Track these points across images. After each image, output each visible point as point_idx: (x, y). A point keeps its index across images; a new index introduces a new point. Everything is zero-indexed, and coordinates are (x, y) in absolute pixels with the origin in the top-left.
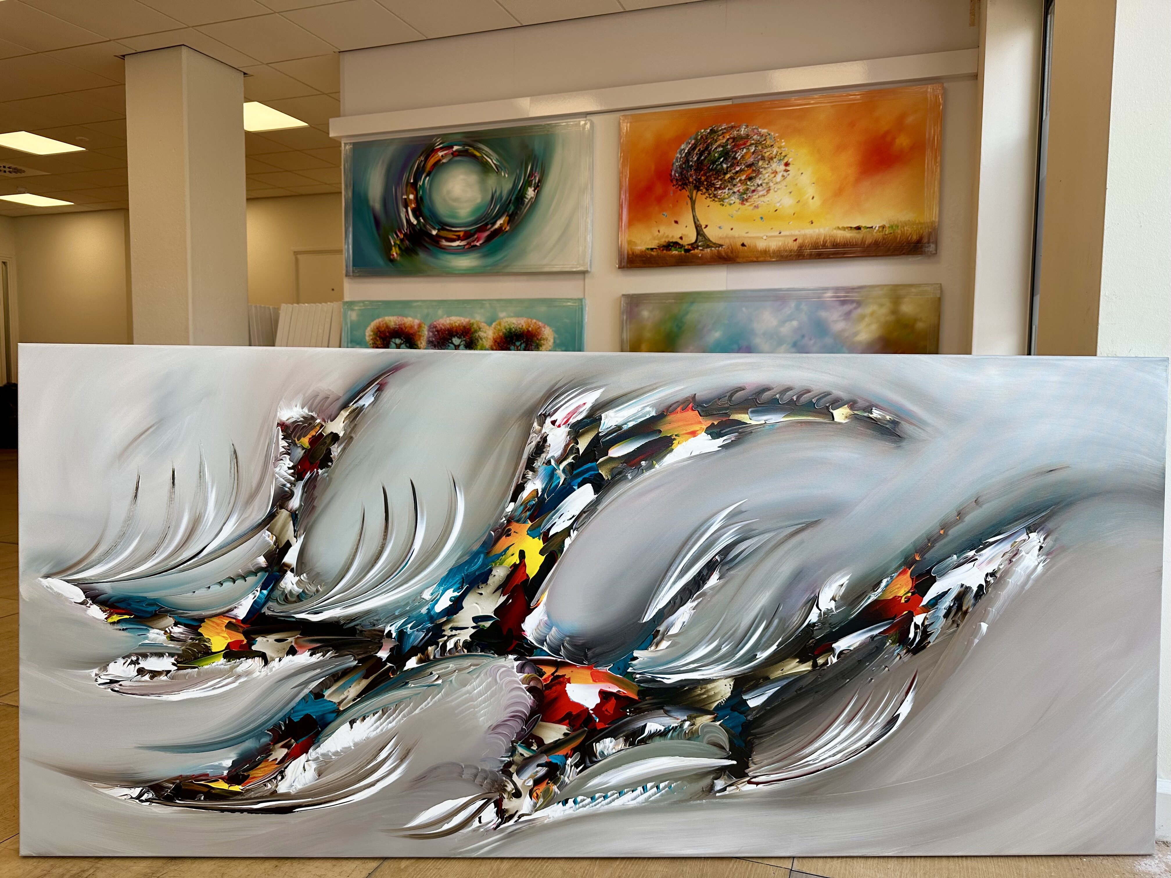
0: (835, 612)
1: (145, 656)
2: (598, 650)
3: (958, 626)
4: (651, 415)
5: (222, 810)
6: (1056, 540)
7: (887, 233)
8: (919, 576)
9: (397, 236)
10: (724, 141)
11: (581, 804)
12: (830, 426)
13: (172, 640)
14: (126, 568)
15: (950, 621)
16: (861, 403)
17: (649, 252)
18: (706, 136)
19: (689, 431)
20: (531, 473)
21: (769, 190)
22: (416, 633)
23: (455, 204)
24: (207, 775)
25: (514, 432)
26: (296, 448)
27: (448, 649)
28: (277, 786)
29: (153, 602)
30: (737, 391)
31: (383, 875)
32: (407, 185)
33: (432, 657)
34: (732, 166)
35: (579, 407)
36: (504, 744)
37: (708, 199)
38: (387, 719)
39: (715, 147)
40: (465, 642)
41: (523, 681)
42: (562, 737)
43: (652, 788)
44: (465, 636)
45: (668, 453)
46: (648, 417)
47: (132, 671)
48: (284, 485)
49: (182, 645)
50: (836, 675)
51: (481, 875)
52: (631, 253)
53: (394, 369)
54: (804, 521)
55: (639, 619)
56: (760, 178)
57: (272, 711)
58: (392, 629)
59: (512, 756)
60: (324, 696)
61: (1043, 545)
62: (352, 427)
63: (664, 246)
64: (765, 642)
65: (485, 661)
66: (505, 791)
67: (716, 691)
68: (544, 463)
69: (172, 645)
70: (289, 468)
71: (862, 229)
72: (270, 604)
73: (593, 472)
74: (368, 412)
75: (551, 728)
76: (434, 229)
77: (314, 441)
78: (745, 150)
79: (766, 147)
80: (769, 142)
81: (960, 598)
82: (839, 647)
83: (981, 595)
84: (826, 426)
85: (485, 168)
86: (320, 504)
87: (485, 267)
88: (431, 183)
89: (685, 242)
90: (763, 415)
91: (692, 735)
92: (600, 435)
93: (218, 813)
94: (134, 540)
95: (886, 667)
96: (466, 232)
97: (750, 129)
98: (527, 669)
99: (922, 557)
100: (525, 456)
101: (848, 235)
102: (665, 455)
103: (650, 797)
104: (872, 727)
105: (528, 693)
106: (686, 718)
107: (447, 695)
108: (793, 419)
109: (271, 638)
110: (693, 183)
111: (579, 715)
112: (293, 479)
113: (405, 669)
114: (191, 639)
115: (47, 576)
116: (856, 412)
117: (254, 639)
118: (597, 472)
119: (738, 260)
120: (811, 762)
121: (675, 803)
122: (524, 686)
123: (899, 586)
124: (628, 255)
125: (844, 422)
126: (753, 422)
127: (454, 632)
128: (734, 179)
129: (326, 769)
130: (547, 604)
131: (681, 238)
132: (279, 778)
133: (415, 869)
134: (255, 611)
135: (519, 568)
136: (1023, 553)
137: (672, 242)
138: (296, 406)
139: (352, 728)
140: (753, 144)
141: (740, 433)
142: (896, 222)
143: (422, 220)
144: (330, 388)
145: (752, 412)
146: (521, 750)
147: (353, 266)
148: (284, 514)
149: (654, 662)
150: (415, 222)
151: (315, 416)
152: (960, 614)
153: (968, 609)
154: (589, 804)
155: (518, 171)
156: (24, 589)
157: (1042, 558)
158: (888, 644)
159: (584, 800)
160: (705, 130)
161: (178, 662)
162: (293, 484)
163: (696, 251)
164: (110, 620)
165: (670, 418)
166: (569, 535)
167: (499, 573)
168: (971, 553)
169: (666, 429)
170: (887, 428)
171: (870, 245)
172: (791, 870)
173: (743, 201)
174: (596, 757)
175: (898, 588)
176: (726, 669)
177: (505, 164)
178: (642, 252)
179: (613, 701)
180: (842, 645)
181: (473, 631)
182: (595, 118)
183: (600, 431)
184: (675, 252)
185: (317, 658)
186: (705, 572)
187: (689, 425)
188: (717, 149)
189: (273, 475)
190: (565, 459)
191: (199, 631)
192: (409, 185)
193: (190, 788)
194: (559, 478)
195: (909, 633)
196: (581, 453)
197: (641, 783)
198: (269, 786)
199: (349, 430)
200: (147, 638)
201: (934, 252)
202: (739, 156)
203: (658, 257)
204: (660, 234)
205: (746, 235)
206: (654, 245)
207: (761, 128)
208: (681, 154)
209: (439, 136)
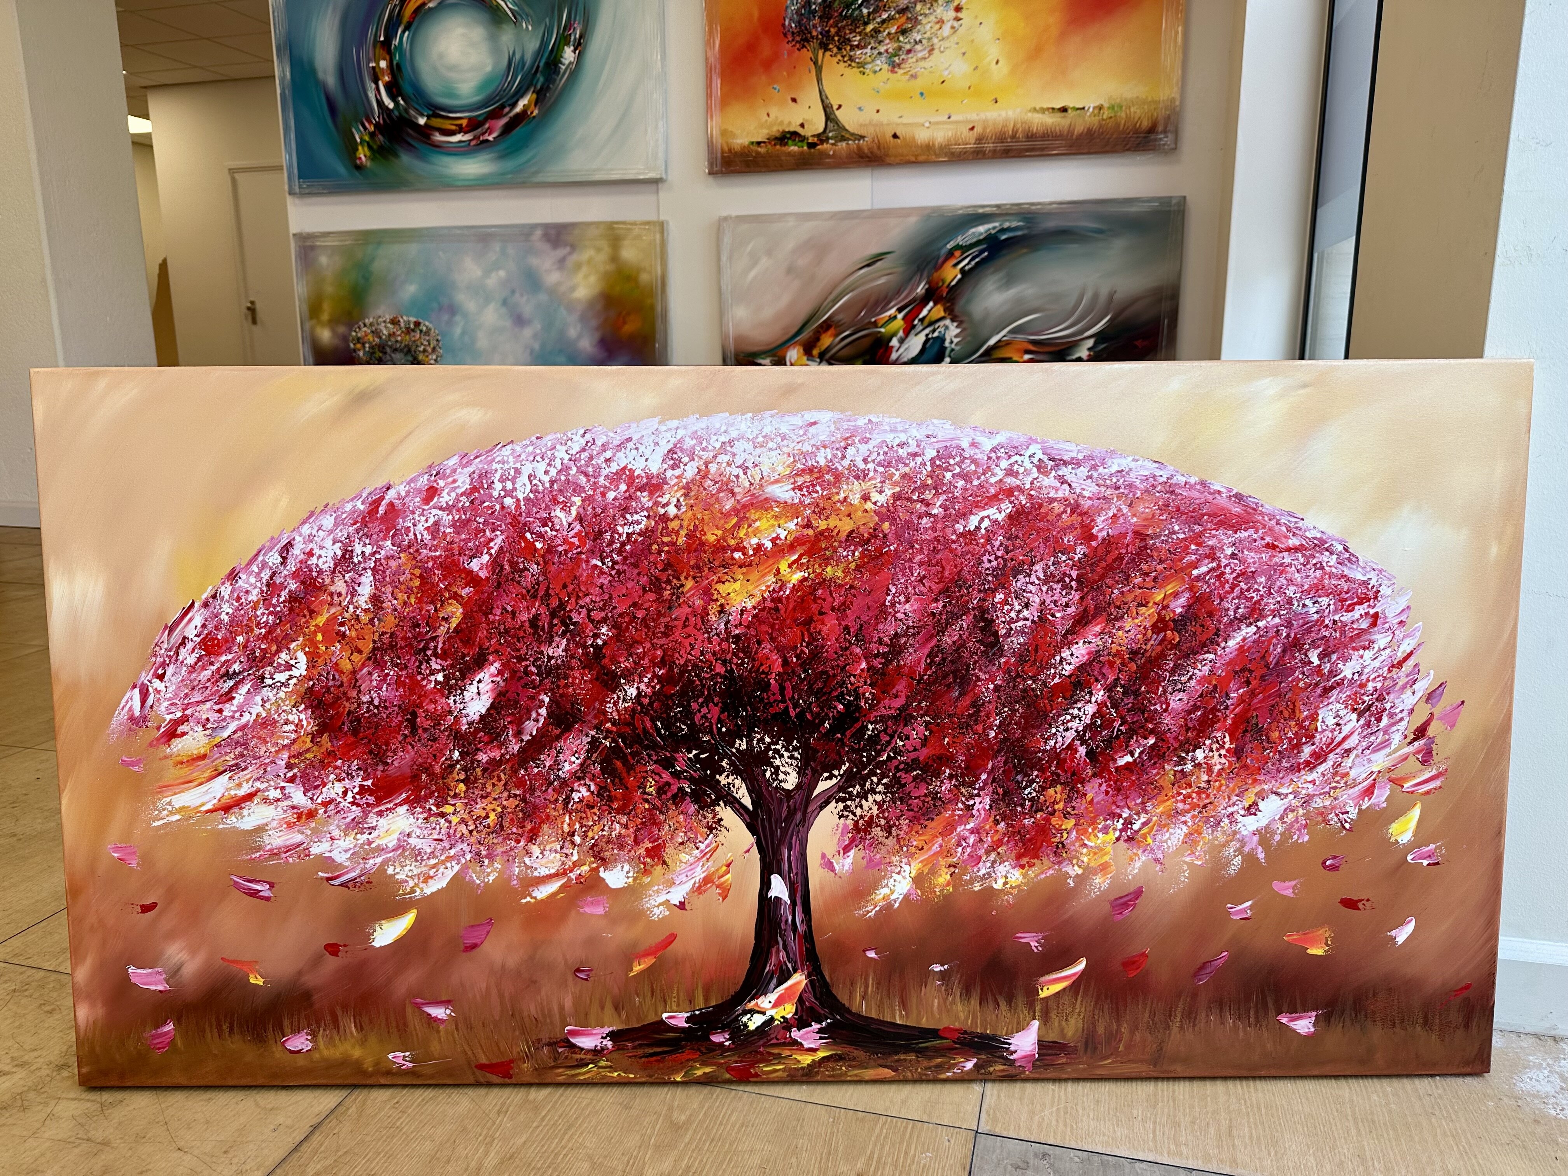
7: (1105, 117)
9: (365, 128)
17: (754, 148)
21: (931, 50)
23: (453, 75)
32: (374, 47)
34: (876, 11)
37: (841, 63)
52: (726, 149)
56: (918, 31)
63: (776, 138)
71: (1070, 111)
76: (422, 115)
85: (496, 16)
87: (503, 174)
88: (412, 41)
89: (808, 132)
96: (470, 119)
101: (1050, 120)
110: (817, 38)
119: (888, 160)
124: (723, 152)
128: (880, 32)
131: (802, 125)
137: (789, 132)
142: (1118, 101)
143: (402, 102)
147: (300, 178)
150: (391, 105)
155: (547, 20)
163: (825, 145)
171: (1080, 135)
173: (894, 67)
177: (527, 9)
178: (744, 147)
184: (793, 148)
192: (379, 45)
203: (768, 155)
204: (770, 120)
205: (900, 121)
206: (761, 135)
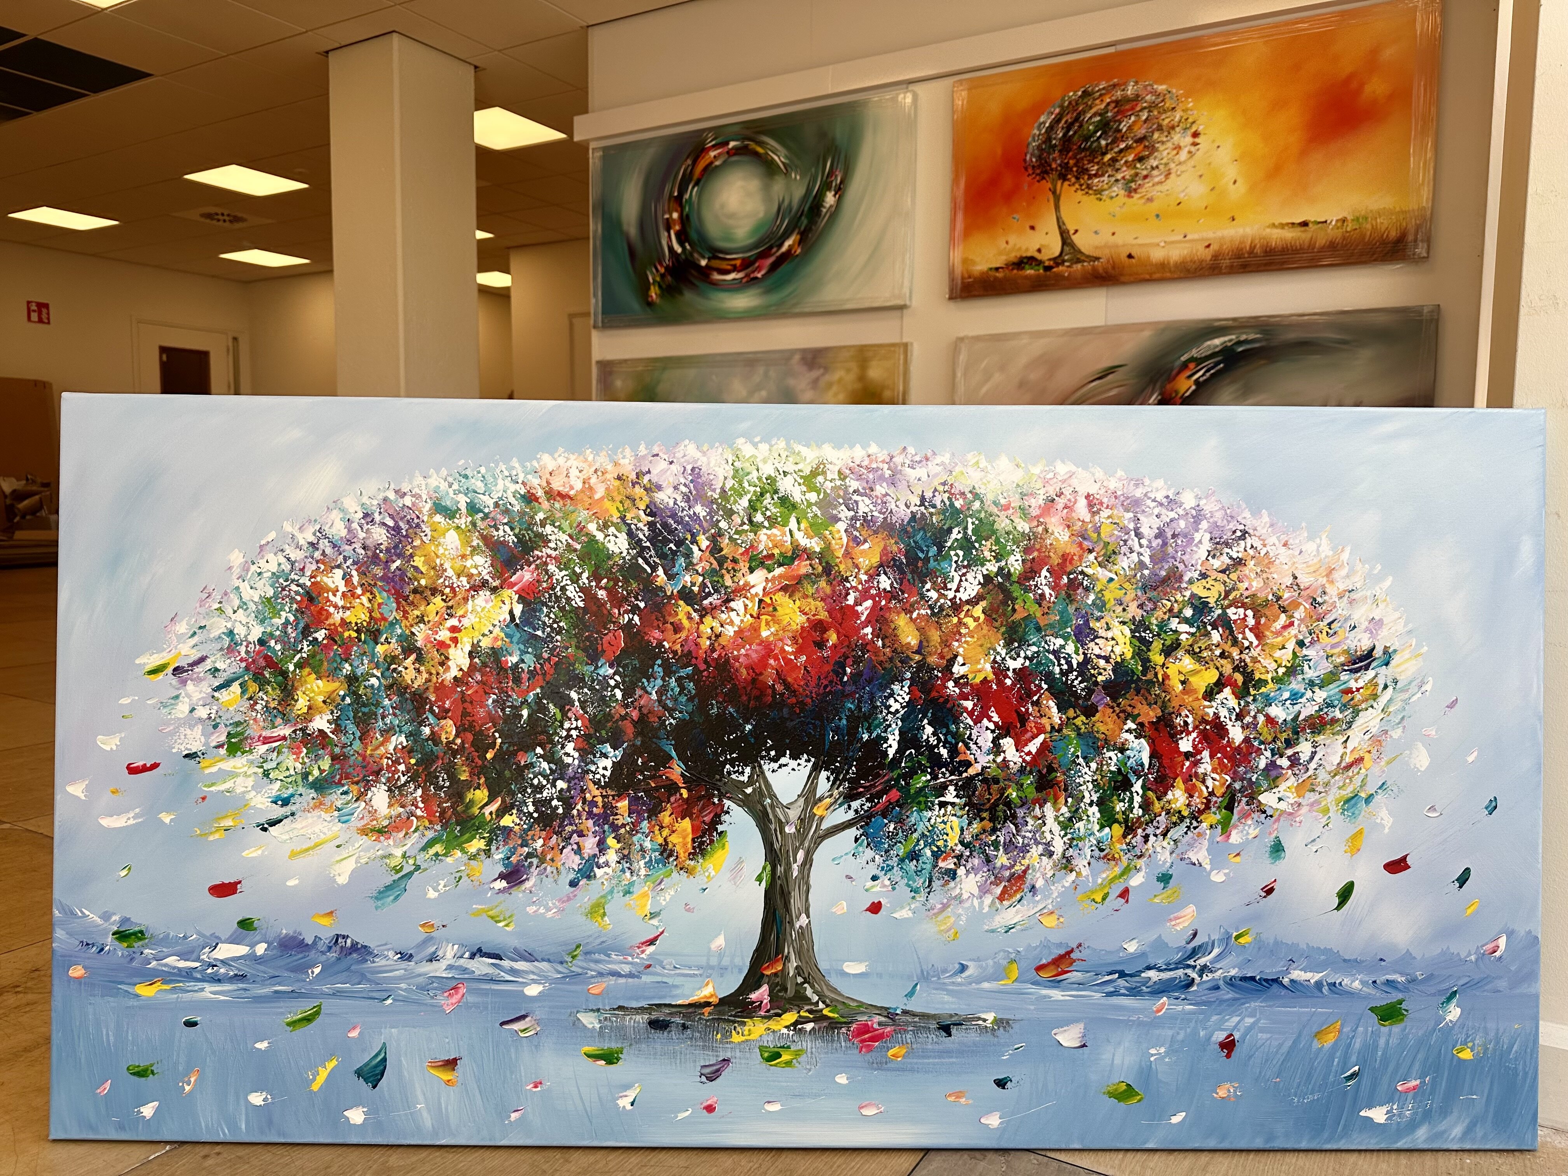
7: (1348, 229)
9: (657, 270)
10: (1103, 106)
17: (993, 273)
18: (1077, 102)
21: (1168, 175)
23: (731, 222)
32: (669, 201)
34: (1113, 142)
37: (1079, 192)
39: (1089, 115)
52: (966, 276)
56: (1155, 158)
63: (1014, 264)
71: (1311, 225)
76: (704, 257)
78: (1133, 118)
79: (1165, 111)
80: (1168, 104)
85: (769, 168)
87: (768, 306)
88: (700, 194)
89: (1045, 256)
96: (743, 259)
97: (1140, 86)
101: (1289, 235)
110: (1056, 170)
119: (1123, 279)
124: (963, 278)
128: (1117, 161)
131: (1039, 251)
137: (1026, 257)
140: (1145, 108)
142: (1363, 213)
143: (688, 247)
147: (603, 313)
150: (678, 249)
155: (813, 170)
160: (1075, 92)
163: (1061, 268)
171: (1322, 249)
173: (1130, 192)
177: (797, 161)
178: (982, 273)
182: (919, 88)
184: (1030, 272)
188: (1091, 118)
192: (673, 200)
201: (1425, 255)
202: (1124, 127)
203: (1005, 279)
205: (1135, 242)
206: (999, 262)
207: (1156, 82)
208: (1039, 129)
209: (710, 129)
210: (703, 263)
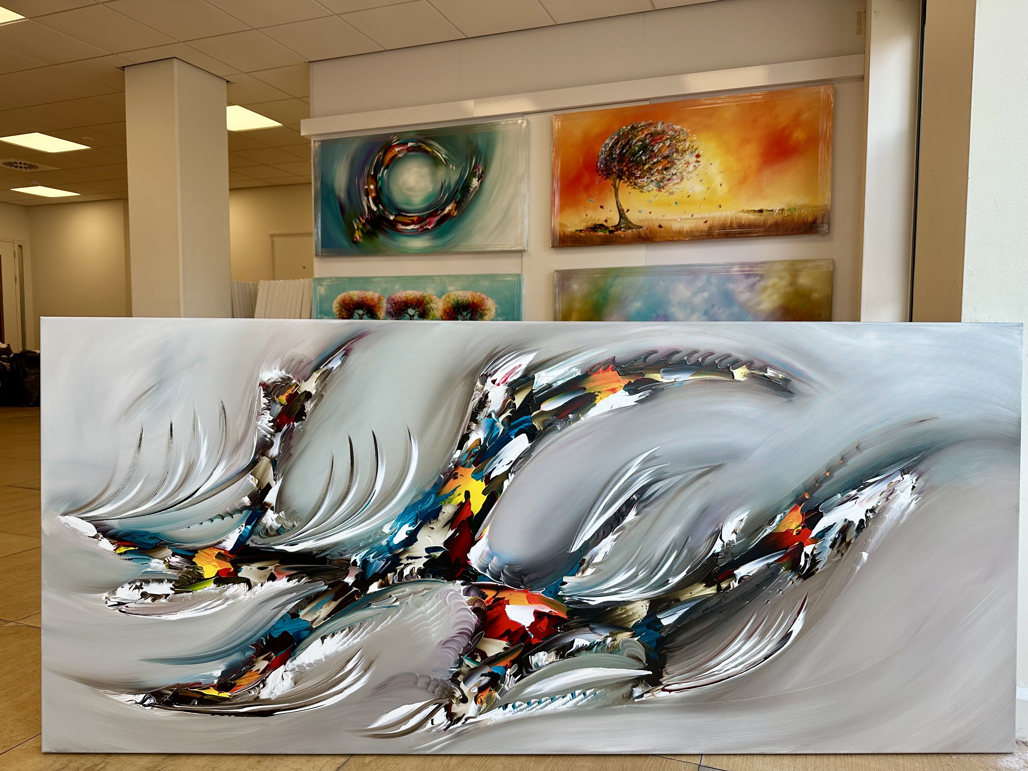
0: (736, 544)
1: (147, 582)
2: (532, 576)
3: (842, 555)
4: (577, 375)
5: (213, 714)
6: (927, 481)
7: (786, 215)
8: (809, 512)
9: (360, 221)
10: (643, 136)
11: (519, 709)
12: (731, 383)
13: (170, 568)
14: (131, 507)
15: (835, 551)
16: (757, 364)
17: (578, 233)
18: (628, 132)
19: (610, 388)
20: (474, 425)
21: (682, 179)
22: (377, 561)
23: (409, 193)
24: (200, 683)
25: (459, 391)
26: (275, 404)
27: (404, 576)
28: (259, 693)
29: (155, 536)
30: (651, 354)
31: (350, 769)
32: (368, 177)
33: (391, 582)
34: (650, 158)
35: (515, 368)
36: (452, 657)
37: (629, 186)
38: (353, 635)
39: (635, 141)
40: (419, 569)
41: (469, 603)
42: (502, 651)
43: (579, 695)
44: (419, 564)
45: (592, 407)
46: (574, 376)
47: (137, 594)
48: (265, 436)
49: (179, 573)
50: (737, 597)
51: (433, 769)
52: (562, 234)
53: (358, 337)
54: (709, 465)
55: (568, 550)
56: (675, 168)
57: (255, 629)
58: (357, 558)
59: (459, 667)
60: (299, 616)
61: (915, 485)
62: (322, 386)
63: (591, 228)
64: (676, 569)
65: (436, 585)
66: (453, 697)
67: (634, 611)
68: (485, 416)
69: (170, 572)
70: (269, 422)
71: (764, 212)
72: (253, 537)
73: (527, 424)
74: (336, 373)
75: (492, 643)
76: (392, 214)
77: (291, 398)
78: (661, 144)
79: (680, 141)
80: (682, 137)
81: (844, 531)
82: (740, 573)
83: (862, 529)
84: (727, 383)
85: (435, 162)
86: (296, 452)
87: (436, 247)
88: (389, 175)
89: (609, 224)
90: (674, 374)
91: (614, 649)
92: (533, 392)
93: (209, 716)
94: (138, 483)
95: (780, 590)
96: (419, 217)
97: (665, 125)
98: (472, 593)
99: (811, 495)
100: (470, 410)
101: (752, 217)
102: (589, 409)
103: (578, 702)
104: (769, 642)
105: (473, 613)
106: (608, 634)
107: (404, 614)
108: (699, 377)
109: (255, 566)
110: (616, 173)
111: (516, 632)
112: (272, 430)
113: (368, 592)
114: (187, 567)
115: (65, 514)
116: (753, 371)
117: (240, 567)
118: (531, 424)
119: (656, 240)
120: (716, 673)
121: (599, 707)
122: (469, 607)
123: (791, 520)
124: (560, 236)
125: (743, 380)
126: (665, 381)
127: (410, 561)
128: (652, 169)
129: (301, 678)
130: (489, 537)
131: (606, 221)
132: (261, 686)
133: (376, 765)
134: (240, 543)
135: (464, 506)
136: (898, 492)
137: (598, 225)
138: (275, 369)
139: (323, 643)
140: (668, 139)
141: (653, 390)
142: (793, 206)
143: (381, 207)
144: (304, 354)
145: (664, 372)
146: (467, 662)
147: (322, 247)
148: (265, 461)
149: (581, 587)
150: (375, 209)
151: (292, 377)
152: (844, 544)
153: (850, 541)
154: (525, 708)
155: (464, 164)
156: (46, 525)
157: (915, 496)
158: (782, 571)
159: (521, 705)
160: (627, 126)
161: (176, 587)
162: (273, 435)
163: (619, 232)
164: (118, 551)
165: (593, 377)
166: (508, 478)
167: (448, 510)
168: (853, 492)
169: (590, 386)
170: (780, 385)
171: (771, 226)
172: (700, 765)
173: (660, 188)
174: (531, 668)
175: (790, 523)
176: (642, 592)
177: (453, 158)
178: (572, 233)
179: (546, 620)
180: (742, 571)
181: (426, 560)
182: (530, 118)
183: (533, 388)
184: (600, 233)
185: (293, 583)
186: (624, 509)
187: (610, 383)
188: (636, 143)
189: (256, 428)
190: (503, 413)
191: (193, 560)
192: (370, 177)
193: (185, 694)
194: (499, 429)
195: (800, 561)
196: (517, 408)
197: (570, 690)
198: (253, 693)
199: (320, 389)
200: (149, 567)
201: (827, 231)
202: (656, 149)
203: (586, 237)
204: (588, 218)
205: (663, 218)
206: (582, 226)
207: (675, 124)
208: (605, 148)
209: (395, 134)
210: (392, 218)
